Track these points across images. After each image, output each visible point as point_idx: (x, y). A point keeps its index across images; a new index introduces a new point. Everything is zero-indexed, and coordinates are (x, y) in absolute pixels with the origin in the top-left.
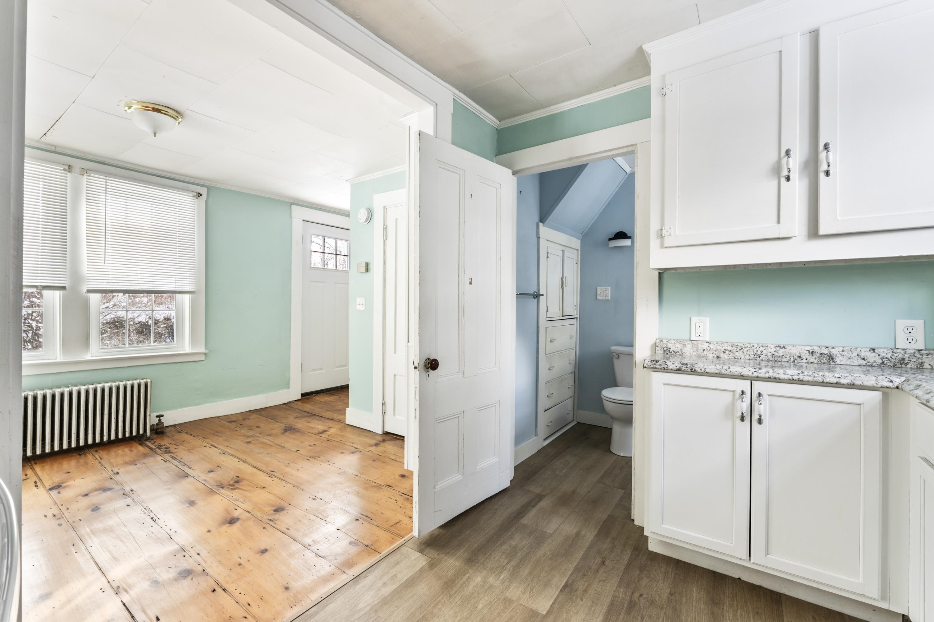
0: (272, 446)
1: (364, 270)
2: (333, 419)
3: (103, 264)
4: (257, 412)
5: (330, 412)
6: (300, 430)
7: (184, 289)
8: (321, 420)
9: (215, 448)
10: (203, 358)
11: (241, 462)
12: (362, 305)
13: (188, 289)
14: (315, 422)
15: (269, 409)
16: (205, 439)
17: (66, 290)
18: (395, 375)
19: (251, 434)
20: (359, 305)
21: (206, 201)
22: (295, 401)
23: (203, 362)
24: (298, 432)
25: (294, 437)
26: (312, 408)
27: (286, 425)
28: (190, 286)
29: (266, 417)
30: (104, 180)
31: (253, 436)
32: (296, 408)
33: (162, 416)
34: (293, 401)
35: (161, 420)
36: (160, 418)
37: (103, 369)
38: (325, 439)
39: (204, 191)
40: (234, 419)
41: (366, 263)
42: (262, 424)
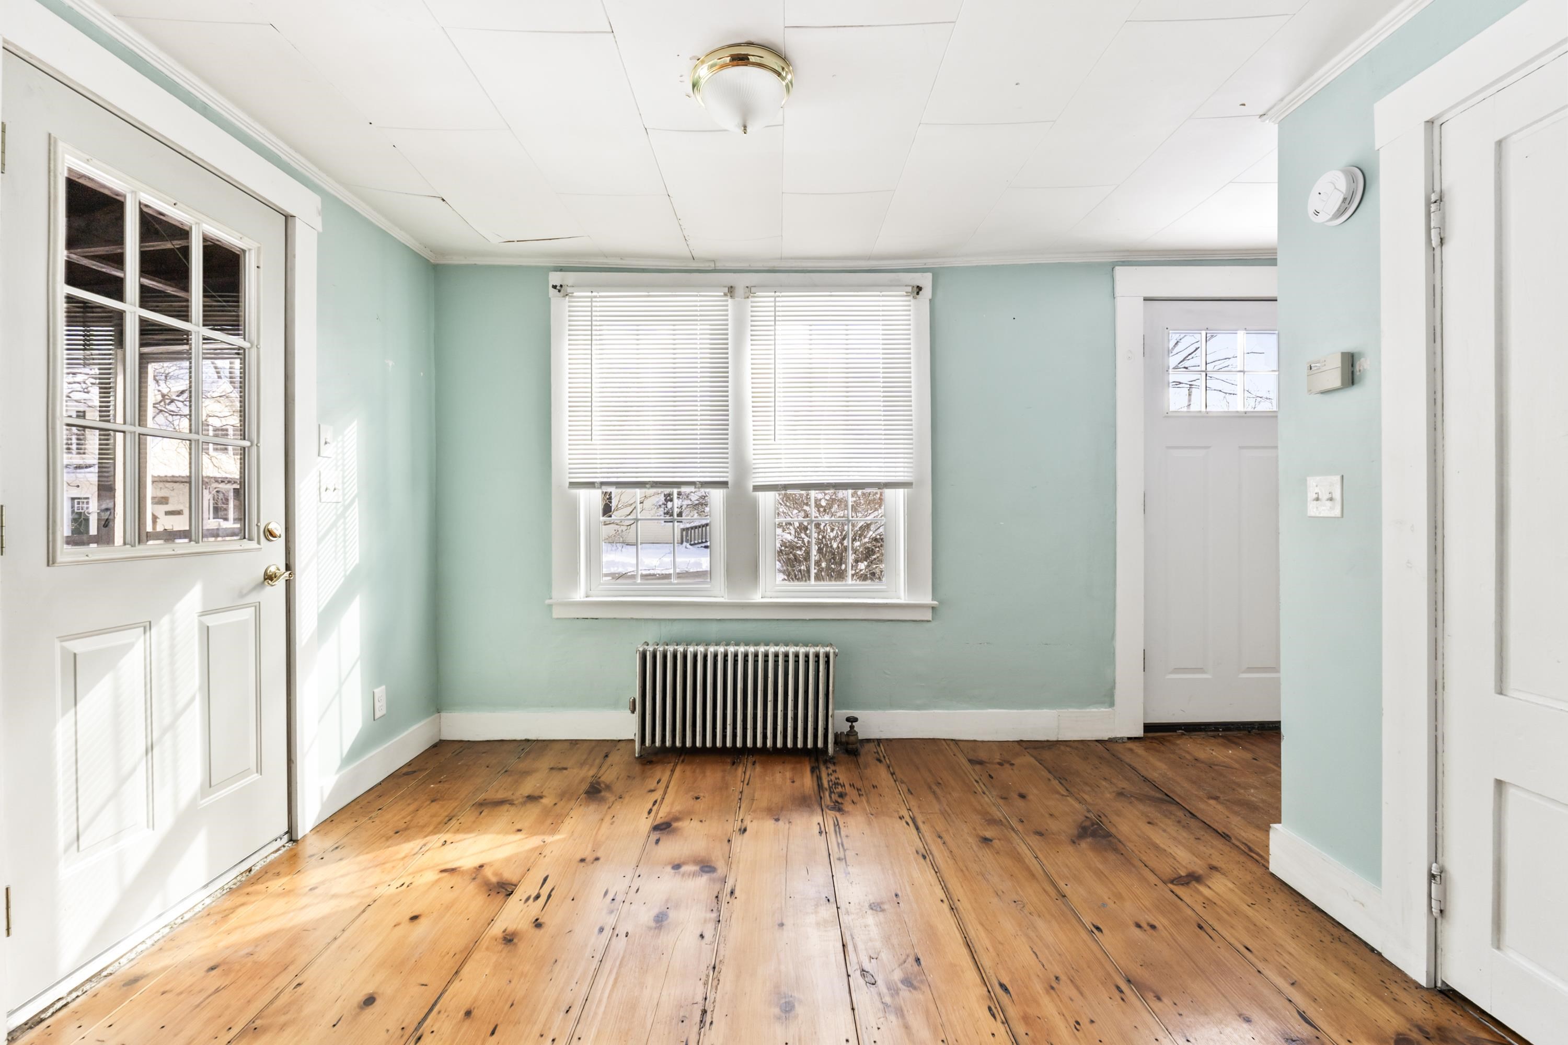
0: (1033, 876)
1: (1334, 378)
2: (1225, 837)
3: (772, 442)
4: (1035, 748)
5: (1220, 803)
6: (1120, 846)
7: (897, 478)
8: (1186, 827)
9: (915, 832)
10: (928, 615)
11: (945, 907)
12: (1331, 499)
13: (902, 478)
14: (1169, 830)
15: (1062, 748)
16: (910, 796)
17: (728, 488)
18: (1499, 784)
19: (1000, 815)
20: (1317, 499)
21: (930, 300)
22: (1129, 739)
23: (928, 625)
24: (1116, 850)
25: (1101, 867)
26: (1170, 774)
27: (1089, 811)
28: (904, 472)
29: (1050, 772)
30: (773, 299)
31: (1002, 825)
32: (1128, 760)
33: (856, 720)
34: (1122, 738)
35: (854, 727)
36: (852, 724)
37: (778, 620)
38: (1190, 912)
39: (926, 280)
40: (983, 755)
41: (1343, 354)
42: (1035, 791)
